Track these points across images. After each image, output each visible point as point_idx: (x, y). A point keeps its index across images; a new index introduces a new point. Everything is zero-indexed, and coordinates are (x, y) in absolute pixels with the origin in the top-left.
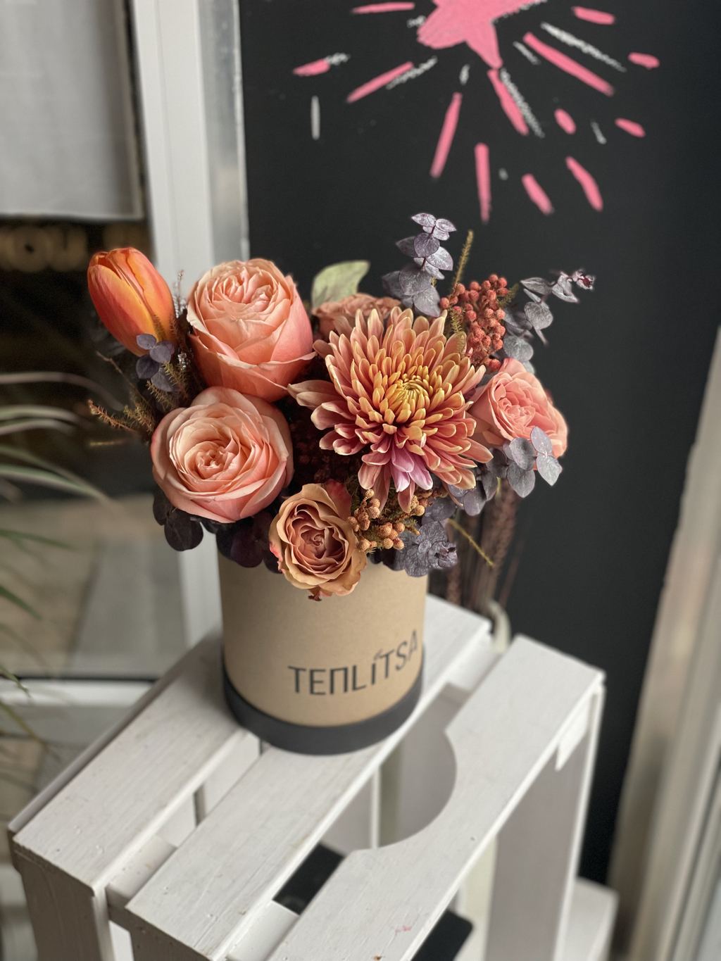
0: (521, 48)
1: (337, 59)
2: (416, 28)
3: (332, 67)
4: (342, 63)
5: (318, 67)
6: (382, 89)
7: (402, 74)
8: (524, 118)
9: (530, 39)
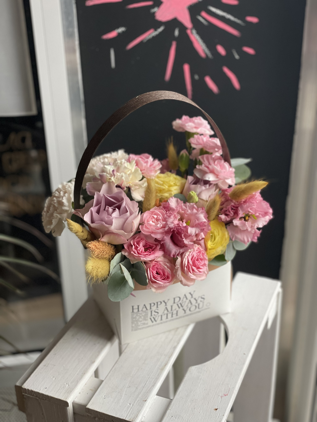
0: (200, 18)
1: (121, 30)
2: (154, 13)
3: (119, 34)
4: (123, 32)
5: (112, 35)
6: (141, 43)
7: (150, 34)
8: (204, 51)
9: (204, 14)
